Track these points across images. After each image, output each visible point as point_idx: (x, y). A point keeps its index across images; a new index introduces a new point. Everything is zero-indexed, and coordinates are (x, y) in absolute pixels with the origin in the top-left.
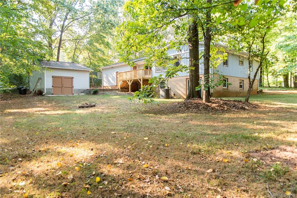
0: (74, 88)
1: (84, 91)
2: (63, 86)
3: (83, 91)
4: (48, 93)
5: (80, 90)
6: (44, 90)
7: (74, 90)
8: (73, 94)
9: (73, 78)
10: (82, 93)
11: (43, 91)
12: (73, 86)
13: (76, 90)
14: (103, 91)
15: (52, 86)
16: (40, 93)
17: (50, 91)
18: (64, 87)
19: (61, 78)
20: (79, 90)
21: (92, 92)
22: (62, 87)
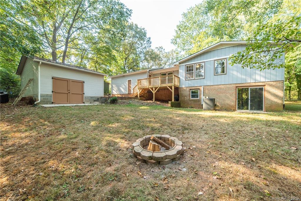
0: (85, 95)
1: (98, 99)
2: (69, 91)
3: (96, 99)
4: (44, 102)
5: (93, 98)
6: (37, 96)
7: (85, 98)
8: (84, 103)
9: (84, 82)
10: (95, 101)
11: (36, 98)
12: (84, 93)
13: (88, 98)
14: (121, 100)
15: (52, 92)
16: (31, 101)
17: (48, 99)
18: (71, 93)
19: (67, 81)
20: (91, 98)
21: (109, 101)
22: (69, 94)
